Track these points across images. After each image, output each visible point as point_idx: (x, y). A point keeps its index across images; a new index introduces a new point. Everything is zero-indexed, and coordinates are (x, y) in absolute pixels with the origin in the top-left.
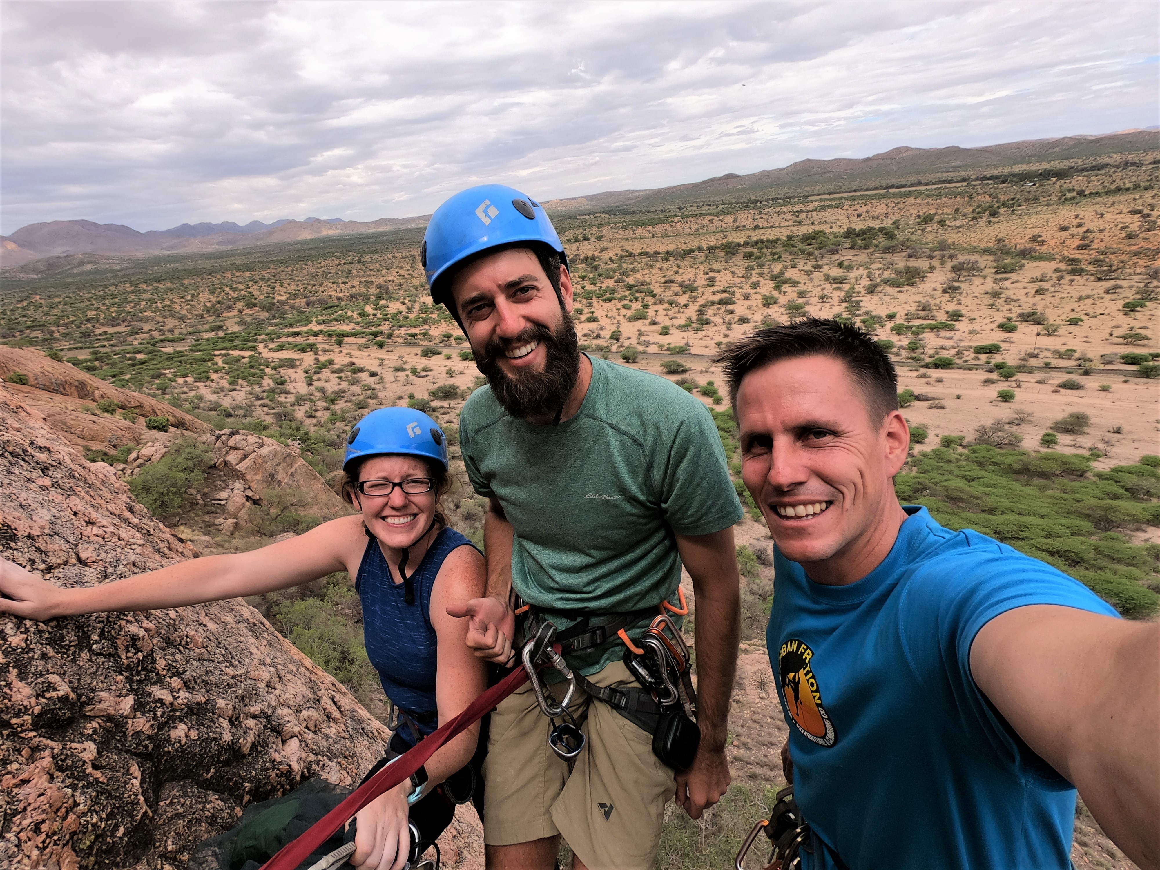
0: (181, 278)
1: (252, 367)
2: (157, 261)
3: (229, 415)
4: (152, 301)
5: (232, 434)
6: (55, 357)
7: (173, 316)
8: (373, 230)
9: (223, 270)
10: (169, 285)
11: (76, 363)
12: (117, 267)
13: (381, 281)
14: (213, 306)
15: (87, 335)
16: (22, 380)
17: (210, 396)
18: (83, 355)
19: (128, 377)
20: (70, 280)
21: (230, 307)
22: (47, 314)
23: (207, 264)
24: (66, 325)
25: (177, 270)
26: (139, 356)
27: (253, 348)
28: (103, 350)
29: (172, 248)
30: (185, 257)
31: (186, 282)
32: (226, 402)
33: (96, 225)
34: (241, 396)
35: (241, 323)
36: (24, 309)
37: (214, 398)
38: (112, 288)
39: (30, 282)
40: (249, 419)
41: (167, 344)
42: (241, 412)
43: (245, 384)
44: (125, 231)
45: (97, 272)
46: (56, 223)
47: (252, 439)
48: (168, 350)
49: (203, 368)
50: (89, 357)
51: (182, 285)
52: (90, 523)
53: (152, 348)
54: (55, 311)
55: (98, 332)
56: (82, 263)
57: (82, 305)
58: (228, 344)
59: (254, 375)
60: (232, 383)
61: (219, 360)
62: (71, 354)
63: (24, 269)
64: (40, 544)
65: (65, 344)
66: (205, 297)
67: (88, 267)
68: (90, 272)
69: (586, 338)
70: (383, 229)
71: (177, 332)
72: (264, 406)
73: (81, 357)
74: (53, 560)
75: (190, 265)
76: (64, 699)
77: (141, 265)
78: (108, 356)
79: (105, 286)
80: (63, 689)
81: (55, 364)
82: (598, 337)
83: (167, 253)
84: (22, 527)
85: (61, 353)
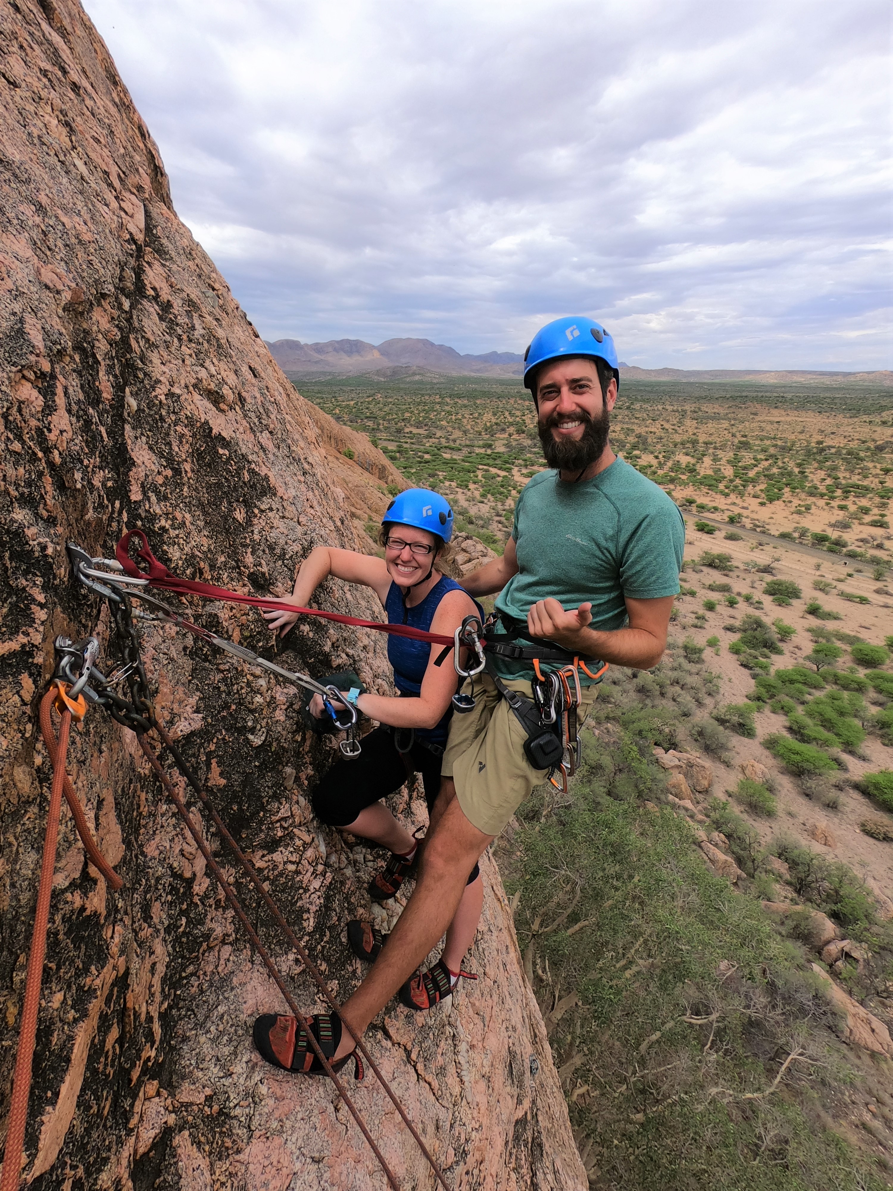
0: (475, 398)
1: (502, 486)
2: (465, 380)
3: (471, 523)
4: (450, 413)
5: (467, 538)
6: (375, 443)
7: (459, 428)
8: (653, 379)
9: (509, 396)
10: (466, 402)
11: (385, 451)
12: (435, 381)
13: (642, 430)
14: (491, 426)
15: (399, 431)
16: (350, 456)
17: (463, 503)
18: (392, 446)
19: (414, 470)
20: (402, 386)
21: (503, 430)
22: (380, 410)
23: (499, 389)
24: (389, 420)
25: (476, 390)
26: (427, 457)
27: (509, 470)
28: (405, 445)
29: (478, 371)
30: (484, 380)
31: (478, 402)
32: (473, 511)
33: (432, 344)
34: (485, 509)
35: (507, 446)
36: (369, 403)
37: (465, 504)
38: (427, 397)
39: (378, 383)
40: (485, 530)
41: (448, 451)
42: (481, 522)
43: (492, 499)
44: (450, 352)
45: (421, 382)
46: (409, 339)
47: (480, 547)
48: (447, 456)
49: (466, 478)
50: (395, 449)
51: (475, 404)
52: (311, 507)
53: (436, 451)
54: (386, 409)
55: (407, 430)
56: (414, 374)
57: (404, 407)
58: (491, 462)
59: (501, 493)
60: (483, 496)
61: (480, 474)
62: (385, 444)
63: (378, 373)
64: (285, 504)
65: (384, 435)
66: (488, 418)
67: (417, 378)
68: (416, 383)
69: (861, 544)
70: (664, 379)
71: (458, 442)
72: (500, 522)
73: (390, 448)
74: (287, 514)
75: (486, 387)
76: (263, 574)
77: (452, 381)
78: (406, 452)
79: (423, 395)
80: (265, 569)
81: (373, 448)
82: (880, 546)
83: (473, 374)
84: (281, 492)
85: (379, 442)
